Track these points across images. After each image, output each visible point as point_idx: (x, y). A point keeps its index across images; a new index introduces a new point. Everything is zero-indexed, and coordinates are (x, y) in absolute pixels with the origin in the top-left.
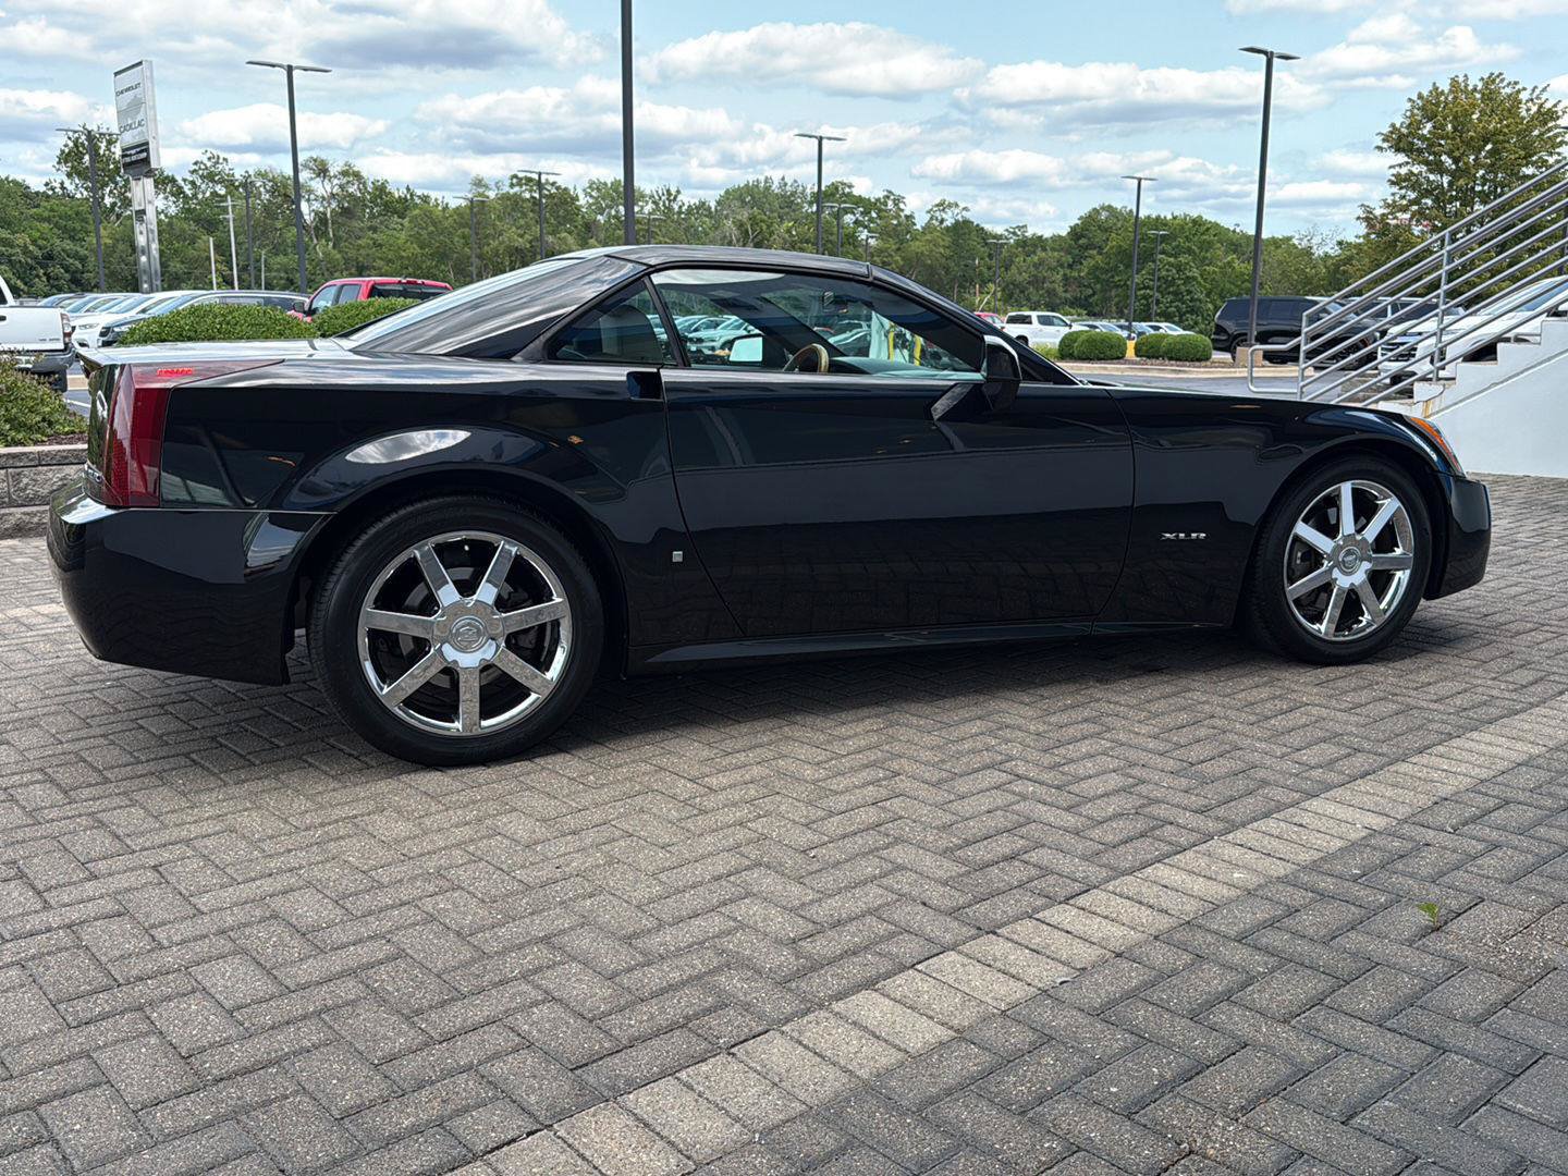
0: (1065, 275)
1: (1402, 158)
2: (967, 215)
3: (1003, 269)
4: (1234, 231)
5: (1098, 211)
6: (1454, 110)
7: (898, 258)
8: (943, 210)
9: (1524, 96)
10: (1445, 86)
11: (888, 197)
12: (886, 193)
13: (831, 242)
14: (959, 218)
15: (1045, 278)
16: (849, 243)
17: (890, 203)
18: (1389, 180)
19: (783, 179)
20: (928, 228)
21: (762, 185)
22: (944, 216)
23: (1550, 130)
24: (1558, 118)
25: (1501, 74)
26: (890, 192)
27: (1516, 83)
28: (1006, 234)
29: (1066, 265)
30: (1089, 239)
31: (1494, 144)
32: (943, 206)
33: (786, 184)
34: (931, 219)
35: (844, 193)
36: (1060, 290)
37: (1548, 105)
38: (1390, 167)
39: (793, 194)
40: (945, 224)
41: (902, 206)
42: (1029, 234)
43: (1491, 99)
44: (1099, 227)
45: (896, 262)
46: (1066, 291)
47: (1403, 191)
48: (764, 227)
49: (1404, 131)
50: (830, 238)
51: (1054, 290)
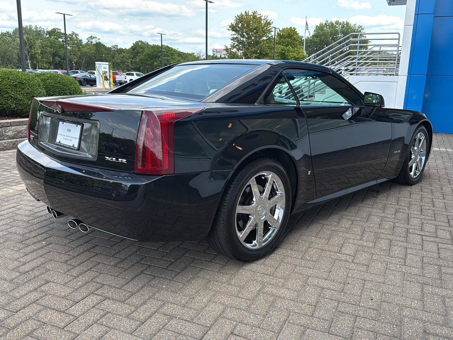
0: (131, 61)
1: (234, 33)
2: (100, 41)
3: (112, 58)
4: (177, 50)
5: (138, 42)
6: (247, 20)
7: (79, 53)
8: (92, 39)
9: (263, 18)
10: (244, 14)
11: (73, 34)
12: (72, 33)
13: (56, 47)
14: (97, 41)
15: (125, 61)
16: (62, 48)
17: (74, 36)
18: (231, 39)
19: (36, 26)
20: (87, 44)
21: (29, 27)
22: (92, 41)
23: (268, 27)
24: (271, 24)
25: (257, 11)
26: (74, 32)
27: (260, 14)
28: (112, 47)
29: (131, 57)
30: (137, 50)
31: (256, 30)
32: (91, 37)
33: (37, 28)
34: (88, 41)
35: (58, 32)
36: (130, 65)
37: (268, 21)
38: (231, 35)
39: (40, 31)
40: (93, 43)
41: (78, 37)
42: (119, 48)
43: (255, 18)
44: (140, 47)
45: (78, 54)
46: (132, 66)
47: (234, 42)
48: (32, 41)
49: (234, 25)
50: (56, 46)
51: (128, 65)
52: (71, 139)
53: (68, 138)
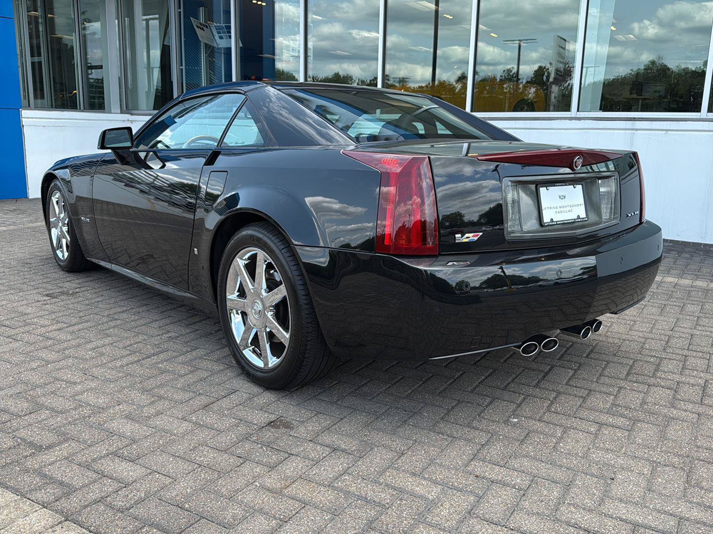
52: (570, 209)
53: (565, 209)
